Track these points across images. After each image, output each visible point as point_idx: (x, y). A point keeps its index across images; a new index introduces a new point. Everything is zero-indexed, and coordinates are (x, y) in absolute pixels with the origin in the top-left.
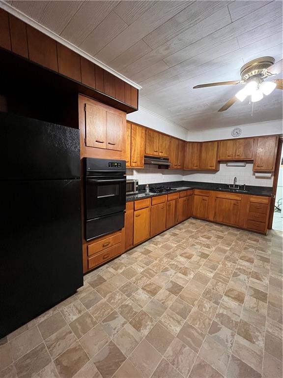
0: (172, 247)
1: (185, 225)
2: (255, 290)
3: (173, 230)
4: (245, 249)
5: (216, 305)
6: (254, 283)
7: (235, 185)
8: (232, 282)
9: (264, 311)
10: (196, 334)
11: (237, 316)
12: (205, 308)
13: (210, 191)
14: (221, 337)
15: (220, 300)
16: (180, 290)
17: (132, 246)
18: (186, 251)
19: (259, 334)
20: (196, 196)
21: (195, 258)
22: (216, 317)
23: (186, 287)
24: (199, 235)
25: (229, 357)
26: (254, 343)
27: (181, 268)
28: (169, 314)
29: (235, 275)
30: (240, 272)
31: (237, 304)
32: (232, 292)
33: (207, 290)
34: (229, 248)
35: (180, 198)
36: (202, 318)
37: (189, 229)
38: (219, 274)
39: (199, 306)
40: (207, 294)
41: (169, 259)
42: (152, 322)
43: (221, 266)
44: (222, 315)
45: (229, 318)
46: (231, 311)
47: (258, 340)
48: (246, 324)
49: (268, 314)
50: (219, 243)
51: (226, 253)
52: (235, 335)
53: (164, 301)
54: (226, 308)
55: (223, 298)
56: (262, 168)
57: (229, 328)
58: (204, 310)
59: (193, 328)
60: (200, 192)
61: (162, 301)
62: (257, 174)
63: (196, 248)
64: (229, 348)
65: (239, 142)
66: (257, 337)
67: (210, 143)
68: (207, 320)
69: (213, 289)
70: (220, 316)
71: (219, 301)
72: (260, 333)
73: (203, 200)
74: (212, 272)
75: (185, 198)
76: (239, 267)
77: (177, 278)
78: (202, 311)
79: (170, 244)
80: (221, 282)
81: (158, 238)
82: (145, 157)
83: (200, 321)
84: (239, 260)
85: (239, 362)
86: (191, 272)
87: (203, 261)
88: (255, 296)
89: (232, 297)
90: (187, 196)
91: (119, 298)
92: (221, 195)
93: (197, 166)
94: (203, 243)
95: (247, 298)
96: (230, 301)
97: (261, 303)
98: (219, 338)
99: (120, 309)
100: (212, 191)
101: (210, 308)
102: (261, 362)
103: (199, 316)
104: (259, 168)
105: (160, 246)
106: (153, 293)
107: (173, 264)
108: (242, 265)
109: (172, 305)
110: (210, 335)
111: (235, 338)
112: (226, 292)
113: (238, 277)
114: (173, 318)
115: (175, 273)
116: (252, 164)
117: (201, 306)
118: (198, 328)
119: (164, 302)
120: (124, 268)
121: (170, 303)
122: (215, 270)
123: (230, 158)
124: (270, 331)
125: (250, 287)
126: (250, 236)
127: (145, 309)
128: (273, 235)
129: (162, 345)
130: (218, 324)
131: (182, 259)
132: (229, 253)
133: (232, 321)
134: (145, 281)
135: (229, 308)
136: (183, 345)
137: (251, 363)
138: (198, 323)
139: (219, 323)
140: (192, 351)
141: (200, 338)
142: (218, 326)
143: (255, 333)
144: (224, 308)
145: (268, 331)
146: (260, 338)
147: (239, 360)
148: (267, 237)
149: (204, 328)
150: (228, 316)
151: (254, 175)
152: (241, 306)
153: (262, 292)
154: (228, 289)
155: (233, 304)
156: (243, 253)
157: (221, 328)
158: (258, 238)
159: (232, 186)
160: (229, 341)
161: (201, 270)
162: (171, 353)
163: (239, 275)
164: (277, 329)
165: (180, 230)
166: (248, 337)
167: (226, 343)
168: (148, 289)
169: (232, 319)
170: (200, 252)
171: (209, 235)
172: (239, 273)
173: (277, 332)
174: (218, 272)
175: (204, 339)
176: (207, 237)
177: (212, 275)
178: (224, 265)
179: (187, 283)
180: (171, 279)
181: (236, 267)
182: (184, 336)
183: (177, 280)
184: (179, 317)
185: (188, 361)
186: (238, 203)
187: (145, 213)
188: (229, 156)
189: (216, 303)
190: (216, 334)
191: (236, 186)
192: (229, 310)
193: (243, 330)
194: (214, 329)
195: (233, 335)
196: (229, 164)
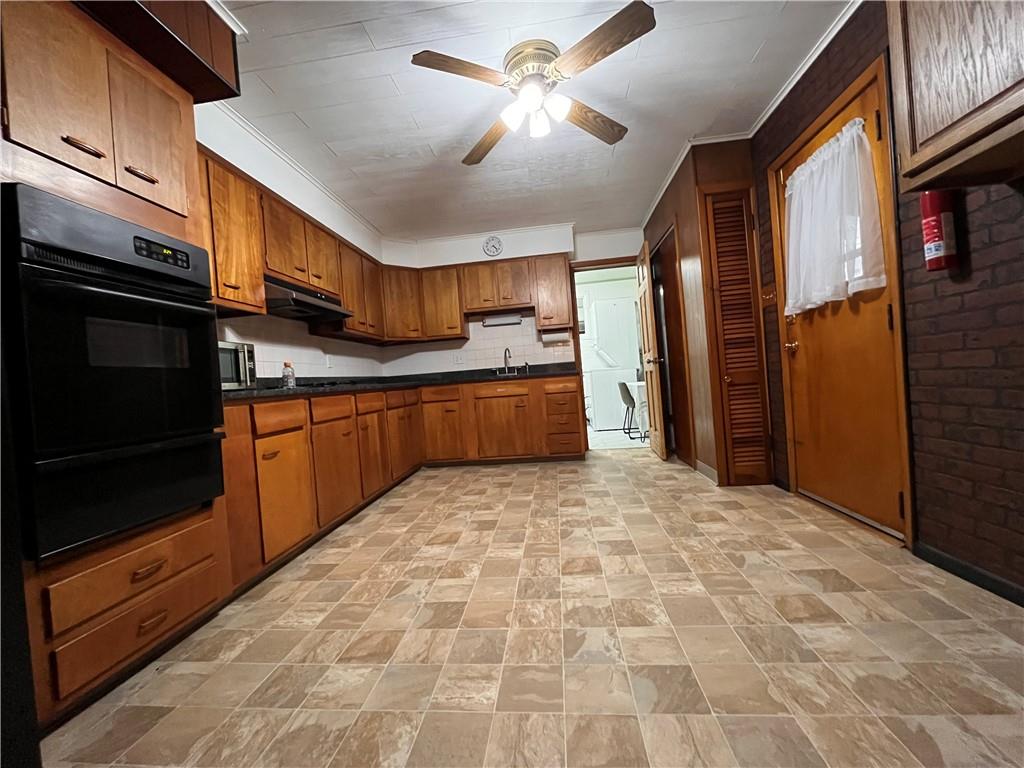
0: (395, 537)
1: (411, 485)
2: (610, 543)
3: (382, 503)
4: (561, 488)
5: (556, 601)
6: (603, 534)
7: (509, 368)
8: (565, 548)
9: (640, 567)
10: (539, 676)
11: (602, 599)
12: (533, 616)
13: (460, 386)
14: (594, 649)
15: (558, 587)
16: (460, 612)
17: (260, 569)
18: (437, 533)
19: (652, 606)
20: (426, 406)
21: (467, 536)
22: (567, 621)
23: (472, 599)
24: (457, 493)
25: (625, 674)
26: (651, 624)
27: (440, 569)
28: (453, 674)
29: (565, 534)
30: (571, 526)
31: (593, 579)
32: (575, 564)
33: (523, 582)
34: (531, 497)
35: (388, 409)
36: (538, 638)
37: (427, 489)
38: (532, 545)
39: (520, 621)
40: (526, 591)
41: (398, 563)
42: (410, 720)
43: (531, 529)
44: (575, 610)
45: (590, 609)
46: (588, 596)
47: (656, 615)
48: (623, 602)
49: (649, 568)
50: (507, 496)
51: (529, 506)
52: (615, 630)
53: (424, 656)
54: (576, 595)
55: (562, 581)
56: (554, 321)
57: (600, 626)
58: (534, 621)
59: (526, 668)
60: (434, 393)
61: (421, 658)
62: (546, 337)
63: (460, 519)
64: (617, 659)
65: (501, 268)
66: (651, 613)
67: (439, 272)
68: (551, 635)
69: (535, 575)
70: (571, 614)
71: (557, 590)
72: (653, 602)
73: (447, 411)
74: (517, 547)
75: (401, 410)
76: (564, 520)
77: (440, 592)
78: (531, 625)
79: (388, 531)
80: (543, 556)
81: (346, 530)
82: (267, 278)
83: (535, 647)
84: (560, 509)
85: (645, 671)
86: (471, 566)
87: (488, 535)
88: (615, 552)
89: (578, 573)
90: (405, 406)
91: (257, 726)
92: (485, 389)
93: (417, 330)
94: (474, 505)
95: (603, 561)
96: (579, 581)
97: (629, 558)
98: (588, 653)
99: (274, 756)
100: (465, 386)
101: (545, 611)
102: (678, 647)
103: (530, 638)
104: (547, 322)
105: (360, 544)
106: (382, 653)
107: (417, 568)
108: (567, 516)
109: (453, 652)
110: (570, 660)
111: (619, 636)
112: (564, 568)
113: (572, 535)
114: (468, 678)
115: (430, 584)
116: (533, 318)
117: (524, 619)
118: (539, 662)
119: (427, 658)
120: (245, 641)
121: (444, 652)
122: (523, 541)
123: (489, 304)
124: (665, 591)
125: (599, 542)
126: (560, 468)
127: (369, 705)
128: (595, 458)
129: (467, 754)
130: (576, 631)
131: (436, 550)
132: (535, 503)
133: (599, 610)
134: (342, 638)
135: (582, 593)
136: (521, 718)
137: (666, 658)
138: (535, 651)
139: (578, 627)
140: (548, 716)
141: (553, 677)
142: (578, 634)
143: (645, 608)
144: (574, 597)
145: (662, 594)
146: (657, 611)
147: (643, 668)
148: (587, 462)
149: (551, 654)
150: (588, 607)
151: (540, 339)
152: (601, 578)
153: (623, 541)
154: (564, 562)
155: (584, 582)
156: (561, 496)
157: (584, 635)
158: (573, 468)
159: (502, 370)
160: (611, 647)
161: (490, 553)
162: (500, 755)
163: (572, 532)
164: (673, 583)
165: (405, 497)
166: (639, 621)
167: (608, 654)
168: (360, 654)
169: (596, 607)
170: (472, 522)
171: (480, 487)
172: (570, 529)
173: (674, 588)
174: (531, 542)
175: (561, 675)
176: (476, 491)
177: (521, 552)
178: (536, 525)
179: (470, 591)
180: (423, 601)
181: (560, 521)
182: (516, 698)
183: (439, 595)
184: (483, 667)
185: (549, 742)
186: (523, 401)
187: (294, 446)
188: (485, 301)
189: (554, 595)
190: (579, 651)
191: (511, 369)
192: (584, 595)
193: (625, 615)
194: (573, 642)
195: (612, 634)
196: (489, 321)
